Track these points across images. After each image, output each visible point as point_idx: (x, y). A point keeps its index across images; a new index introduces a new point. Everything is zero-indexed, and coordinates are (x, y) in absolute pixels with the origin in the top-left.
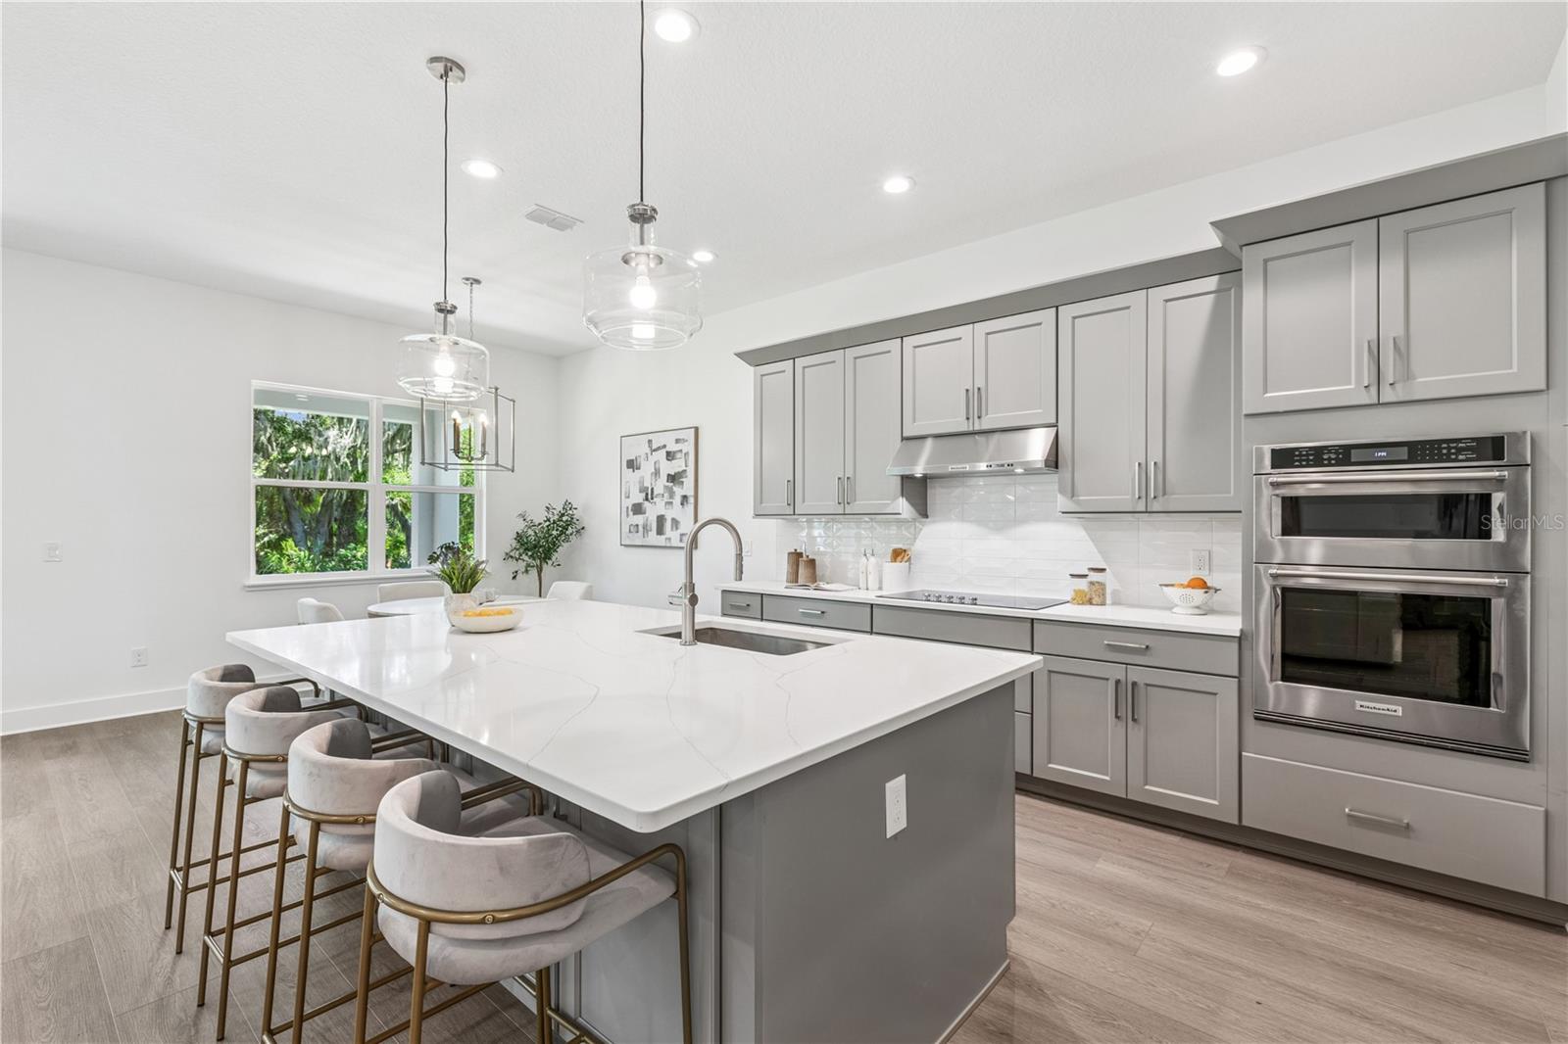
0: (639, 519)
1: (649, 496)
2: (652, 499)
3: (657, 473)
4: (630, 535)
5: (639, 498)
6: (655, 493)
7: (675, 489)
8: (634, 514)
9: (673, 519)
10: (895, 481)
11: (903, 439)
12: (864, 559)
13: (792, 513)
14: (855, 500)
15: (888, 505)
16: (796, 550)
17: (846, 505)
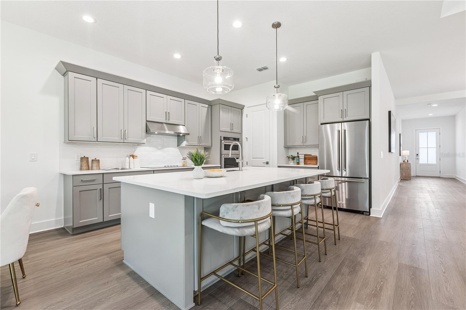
10: (144, 133)
11: (147, 121)
12: (128, 158)
13: (96, 141)
14: (128, 138)
15: (141, 140)
16: (84, 156)
17: (125, 139)
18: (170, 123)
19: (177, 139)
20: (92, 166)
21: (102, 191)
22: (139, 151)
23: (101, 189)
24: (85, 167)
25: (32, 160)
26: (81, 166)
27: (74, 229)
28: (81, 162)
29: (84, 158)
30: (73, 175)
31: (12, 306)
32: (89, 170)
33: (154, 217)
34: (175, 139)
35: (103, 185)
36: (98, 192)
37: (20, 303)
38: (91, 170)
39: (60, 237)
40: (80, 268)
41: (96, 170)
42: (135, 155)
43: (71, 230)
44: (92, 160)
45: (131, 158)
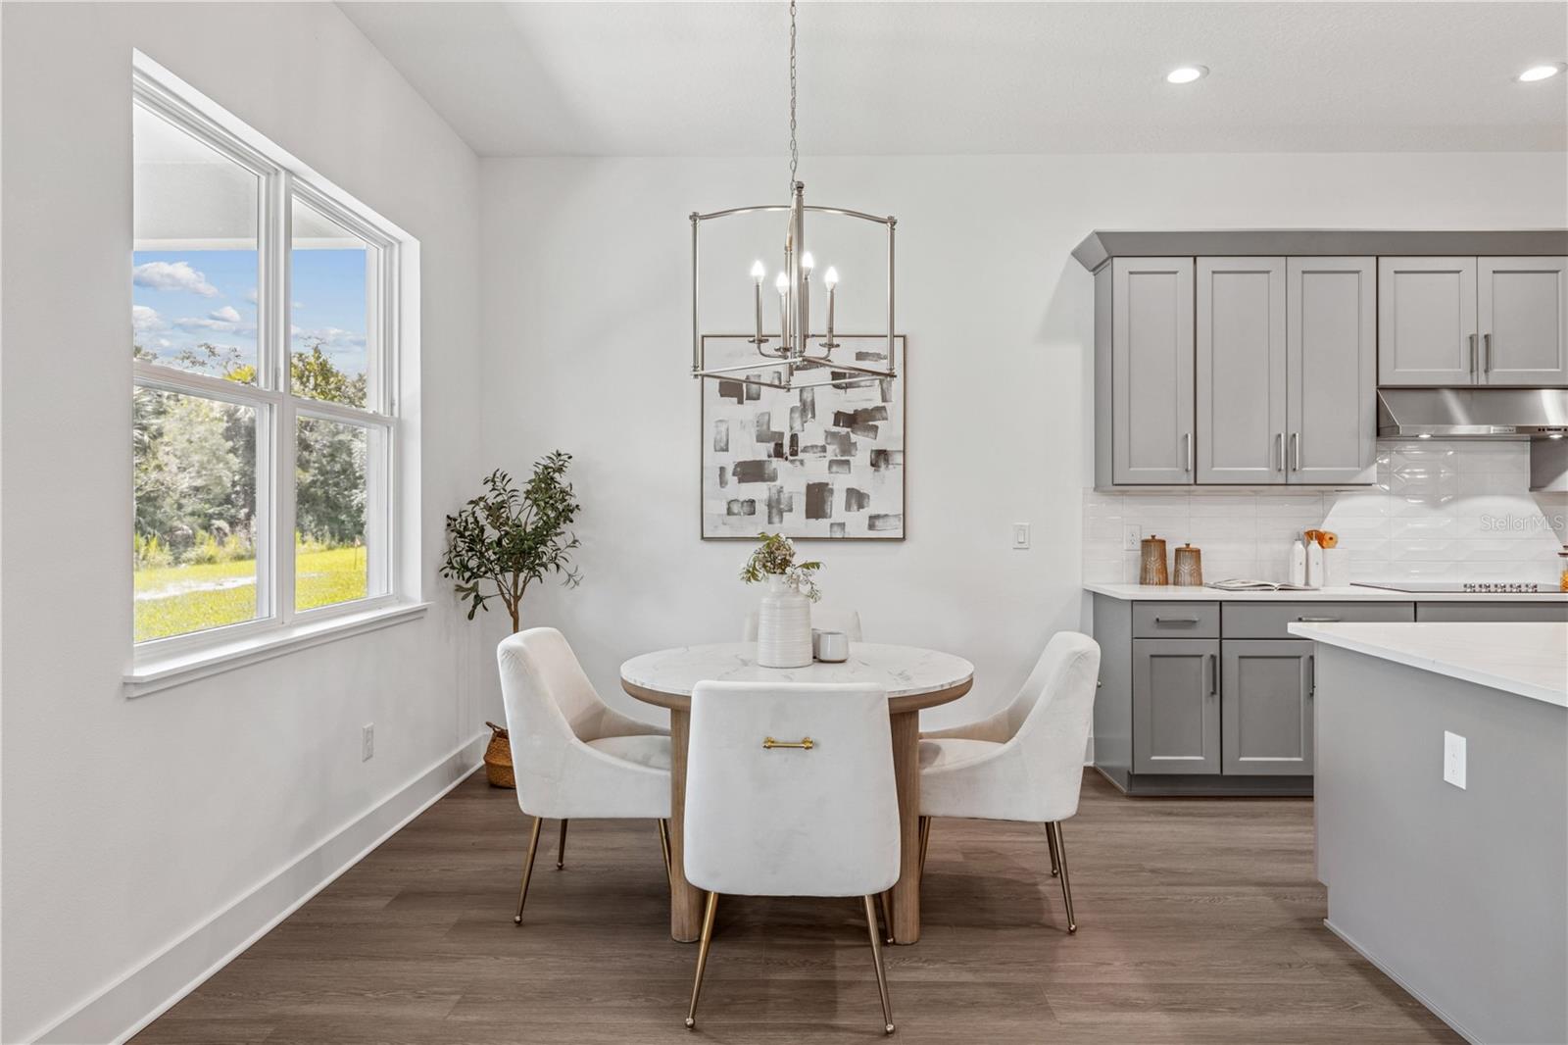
0: (759, 491)
1: (785, 448)
2: (794, 453)
3: (807, 409)
4: (733, 518)
5: (762, 452)
6: (801, 444)
7: (854, 438)
8: (741, 481)
9: (850, 492)
10: (1368, 441)
11: (1380, 388)
12: (1299, 546)
13: (1193, 483)
14: (1302, 465)
15: (1357, 473)
16: (1153, 537)
17: (1290, 472)
18: (1494, 381)
19: (1527, 457)
20: (1177, 572)
21: (1217, 663)
22: (1342, 516)
23: (1213, 657)
24: (1154, 576)
25: (1019, 546)
26: (1145, 570)
27: (1134, 778)
28: (1143, 555)
29: (1153, 544)
30: (1132, 601)
31: (1059, 930)
32: (1167, 583)
33: (1463, 785)
34: (1520, 457)
35: (1221, 642)
36: (1205, 665)
37: (1076, 928)
38: (1173, 586)
39: (1097, 794)
40: (1189, 898)
41: (1190, 588)
42: (1326, 530)
43: (1126, 783)
44: (1178, 551)
45: (1315, 545)
